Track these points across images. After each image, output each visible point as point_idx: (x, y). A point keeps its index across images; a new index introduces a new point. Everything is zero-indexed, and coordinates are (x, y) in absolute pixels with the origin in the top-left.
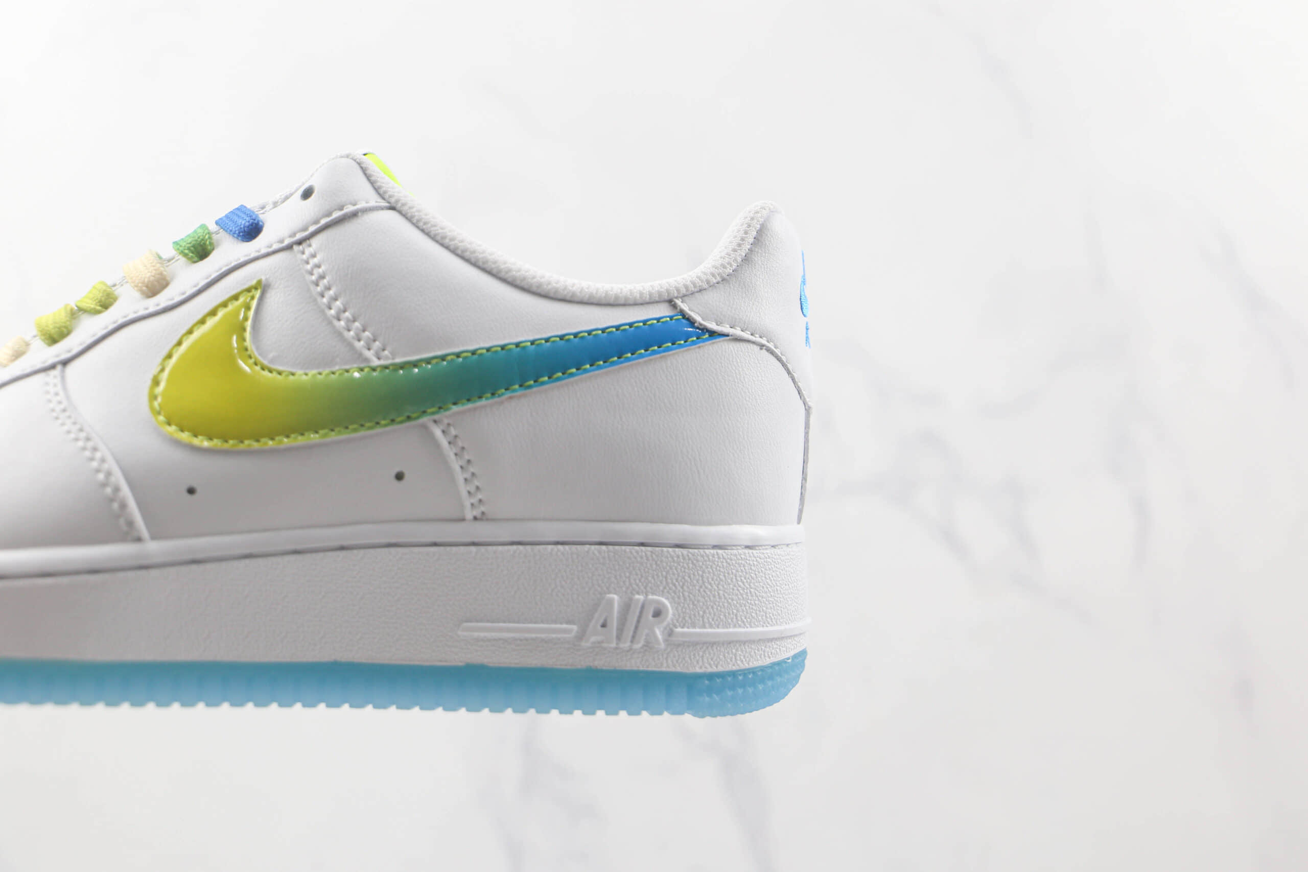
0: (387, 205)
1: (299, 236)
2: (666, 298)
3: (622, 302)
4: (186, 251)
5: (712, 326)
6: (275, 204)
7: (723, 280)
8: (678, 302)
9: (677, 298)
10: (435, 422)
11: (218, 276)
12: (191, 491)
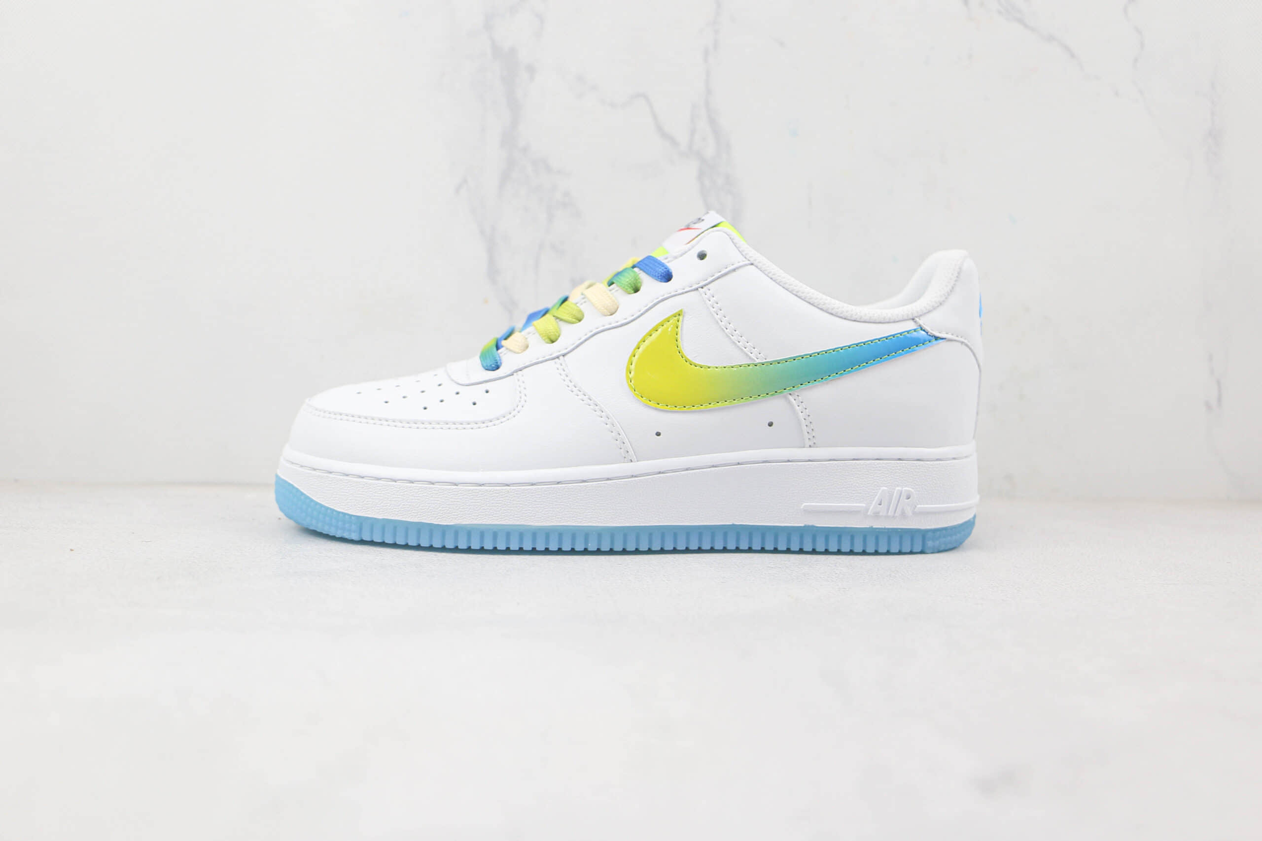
0: (749, 262)
1: (701, 284)
2: (911, 318)
3: (887, 321)
4: (626, 287)
5: (937, 334)
6: (676, 258)
7: (941, 304)
8: (917, 319)
9: (916, 317)
10: (790, 394)
11: (652, 305)
12: (658, 434)
